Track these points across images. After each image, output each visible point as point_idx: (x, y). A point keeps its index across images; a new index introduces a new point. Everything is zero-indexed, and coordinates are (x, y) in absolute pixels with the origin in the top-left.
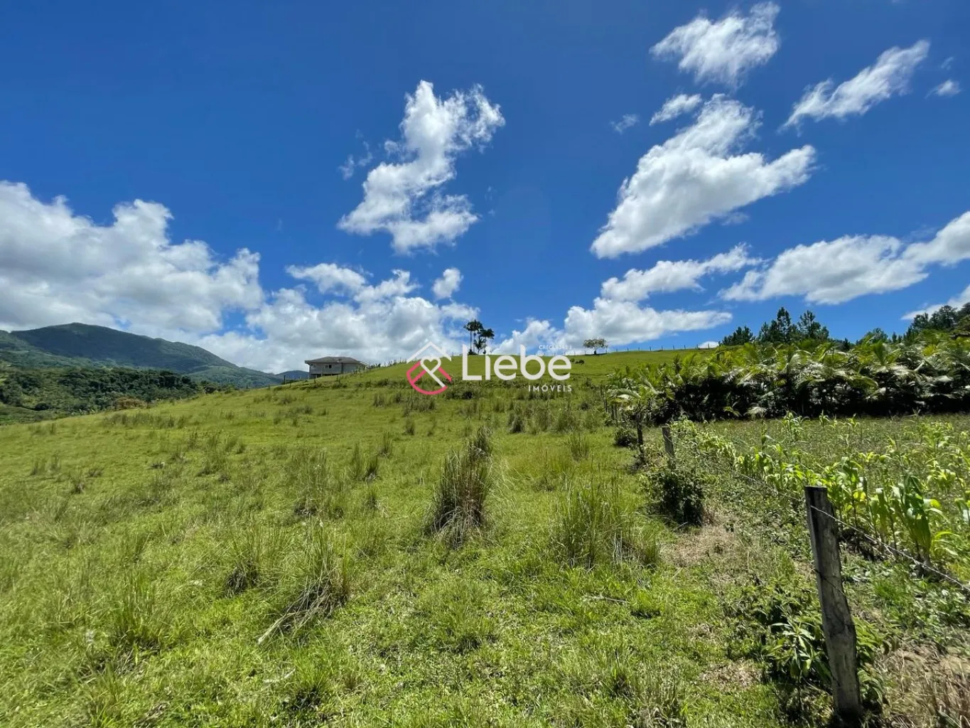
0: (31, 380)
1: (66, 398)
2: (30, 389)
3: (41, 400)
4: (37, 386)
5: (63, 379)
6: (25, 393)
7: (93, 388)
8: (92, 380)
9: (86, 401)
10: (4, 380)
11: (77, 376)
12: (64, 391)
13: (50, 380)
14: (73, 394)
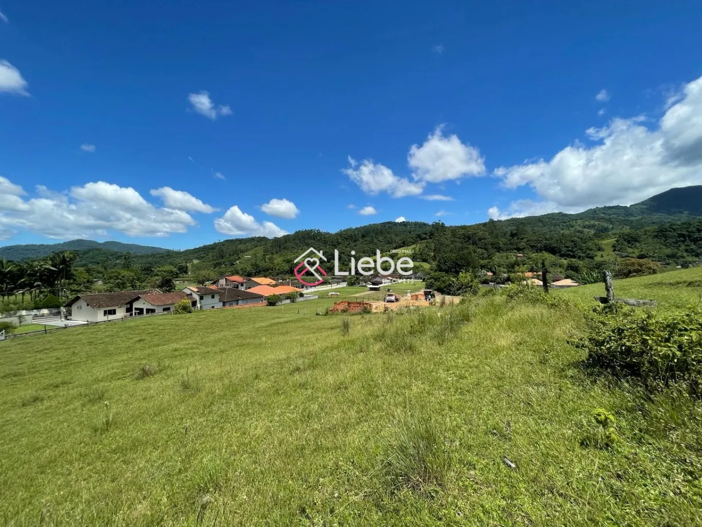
0: (632, 238)
1: (660, 248)
2: (633, 244)
3: (641, 251)
4: (637, 241)
5: (656, 234)
6: (629, 247)
7: (682, 239)
8: (679, 232)
9: (676, 251)
10: (616, 239)
11: (666, 230)
12: (658, 243)
13: (646, 236)
14: (665, 245)
